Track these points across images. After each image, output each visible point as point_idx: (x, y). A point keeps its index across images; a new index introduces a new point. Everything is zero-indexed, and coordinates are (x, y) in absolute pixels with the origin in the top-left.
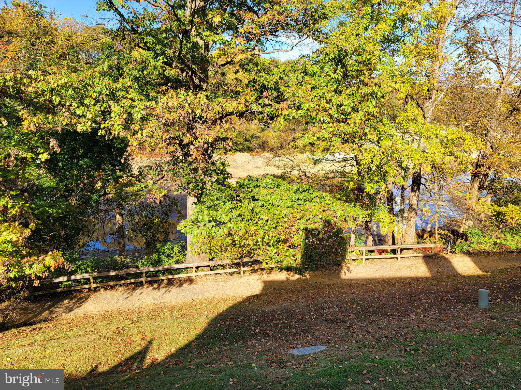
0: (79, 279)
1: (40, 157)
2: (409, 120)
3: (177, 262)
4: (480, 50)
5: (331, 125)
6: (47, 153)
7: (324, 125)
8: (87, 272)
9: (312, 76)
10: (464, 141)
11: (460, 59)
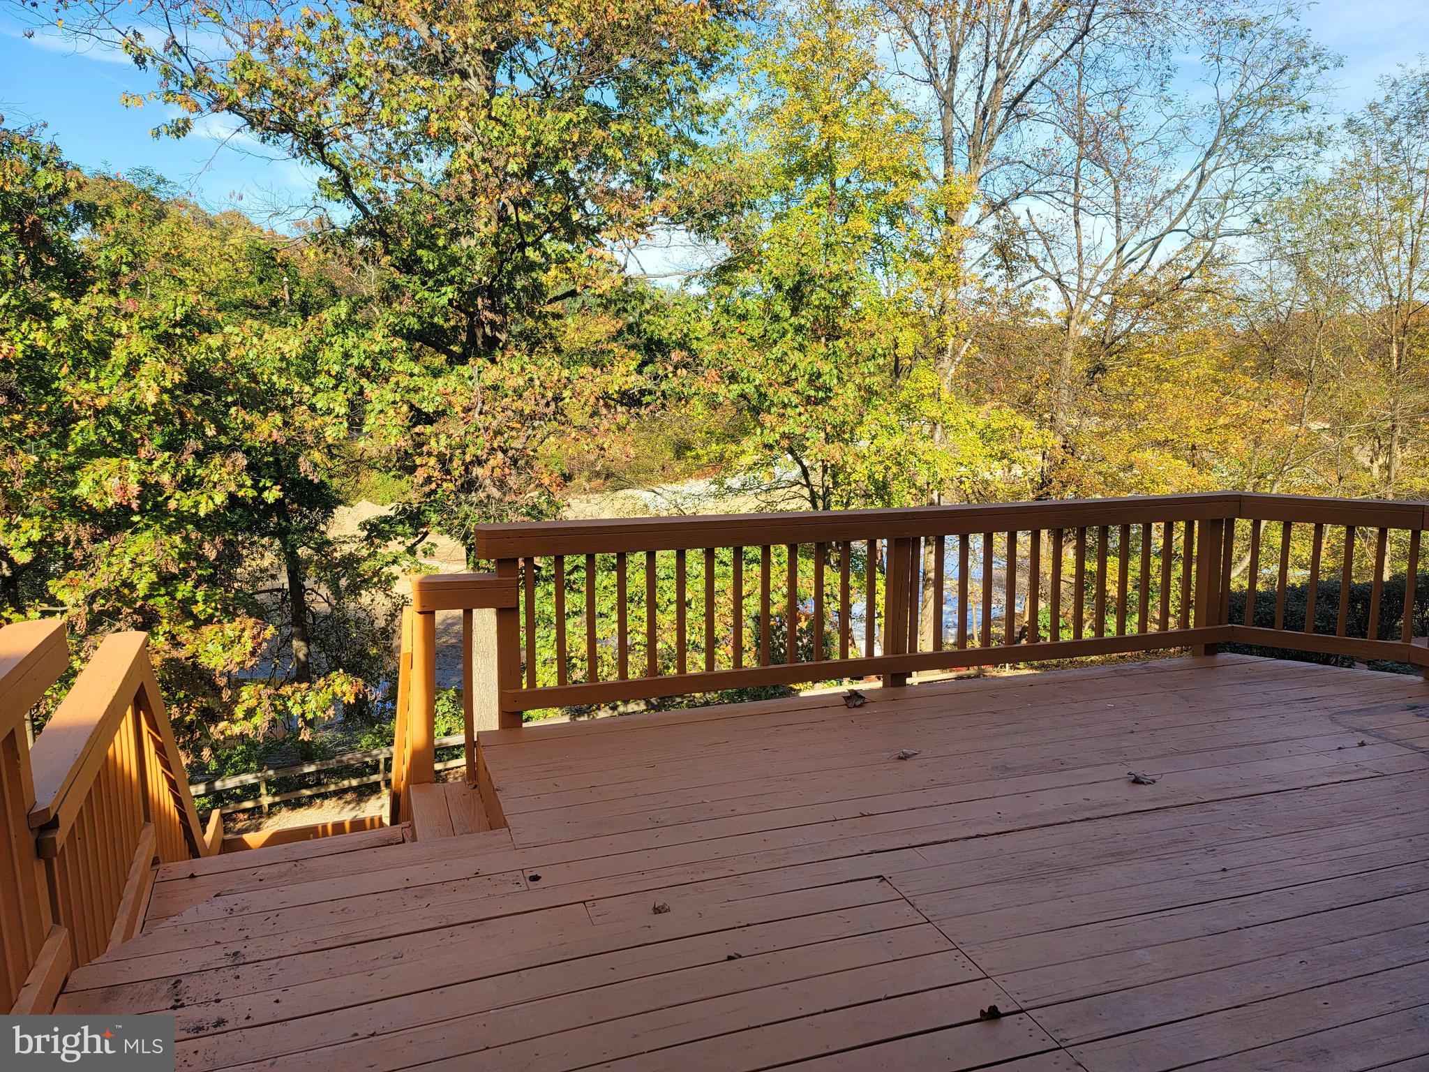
0: (231, 789)
1: (266, 494)
2: (923, 396)
3: (447, 734)
4: (1023, 254)
5: (801, 409)
6: (279, 487)
7: (789, 411)
8: (246, 771)
9: (743, 317)
10: (1021, 432)
11: (987, 271)
